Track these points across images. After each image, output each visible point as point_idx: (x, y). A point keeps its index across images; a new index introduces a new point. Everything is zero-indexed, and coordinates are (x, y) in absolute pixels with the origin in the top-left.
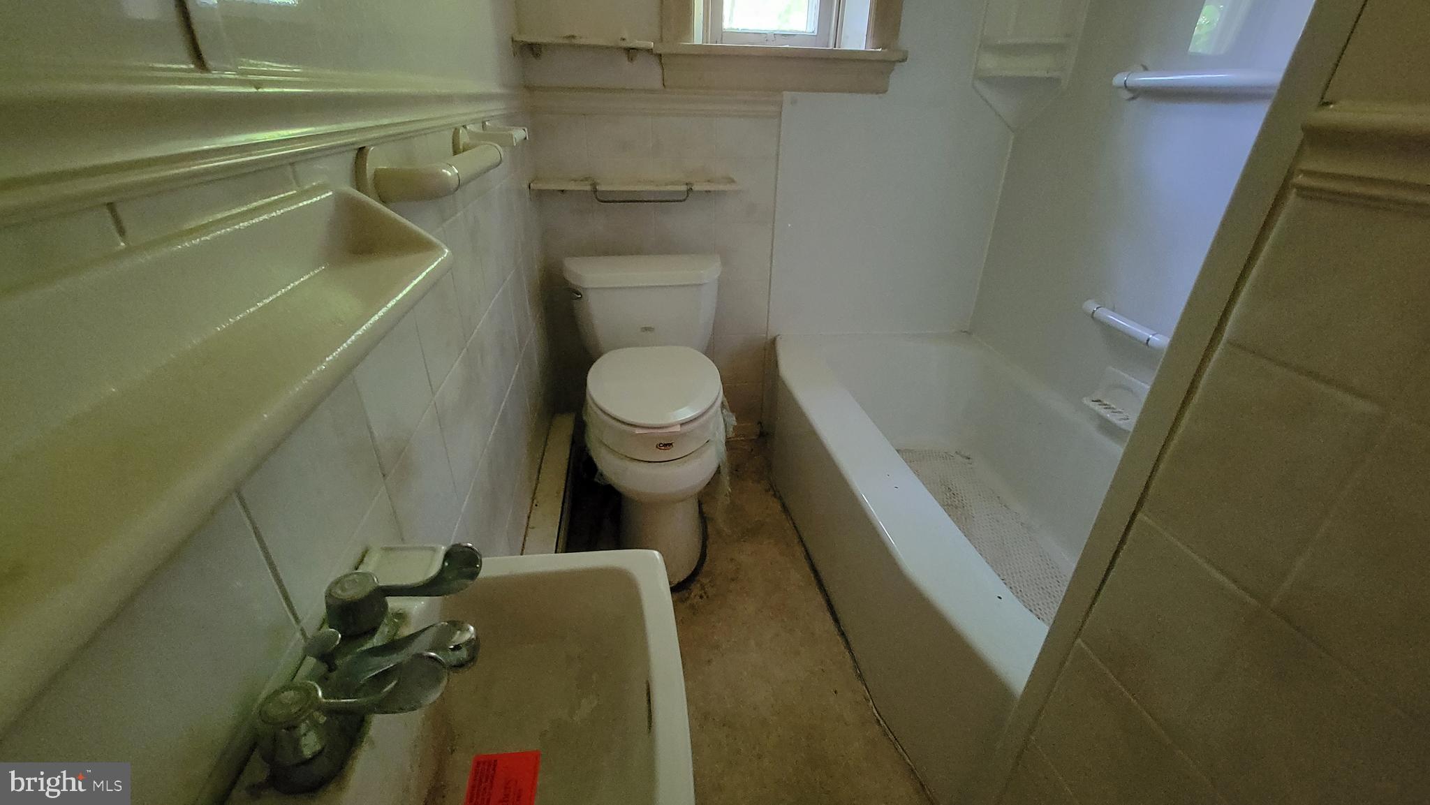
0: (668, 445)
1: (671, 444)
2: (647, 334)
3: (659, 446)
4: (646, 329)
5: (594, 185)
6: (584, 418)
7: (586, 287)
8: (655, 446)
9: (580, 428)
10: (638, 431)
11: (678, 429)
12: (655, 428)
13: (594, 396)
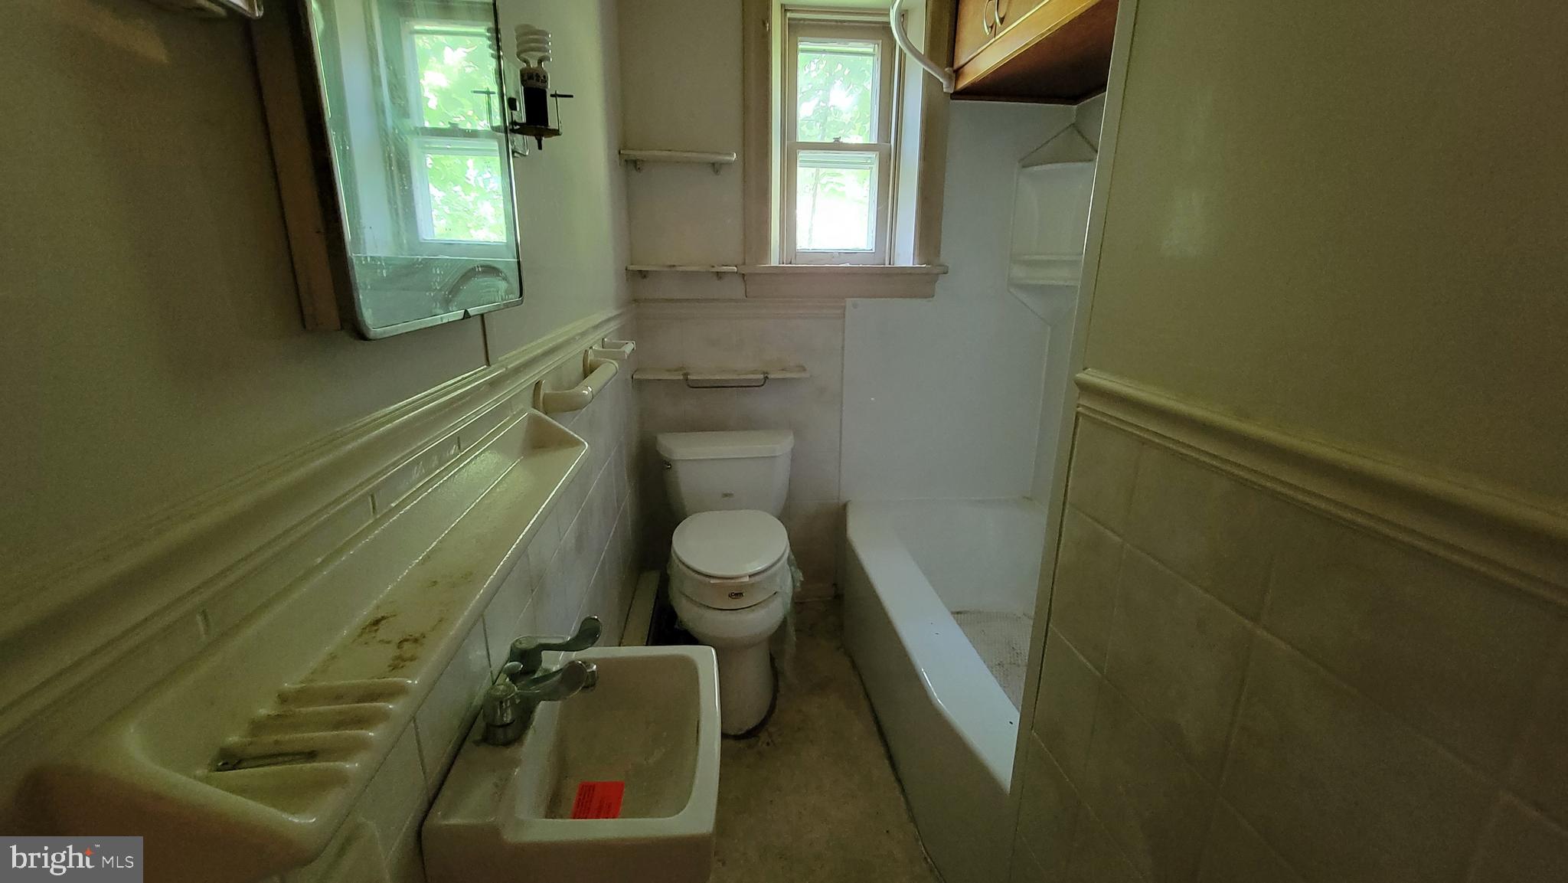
0: (739, 595)
1: (741, 594)
2: (727, 500)
3: (730, 596)
4: (726, 495)
5: (686, 375)
6: (669, 572)
7: (676, 458)
8: (727, 595)
9: (665, 582)
10: (713, 581)
11: (747, 579)
12: (729, 578)
13: (679, 553)
